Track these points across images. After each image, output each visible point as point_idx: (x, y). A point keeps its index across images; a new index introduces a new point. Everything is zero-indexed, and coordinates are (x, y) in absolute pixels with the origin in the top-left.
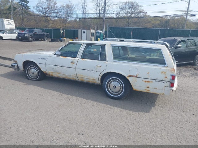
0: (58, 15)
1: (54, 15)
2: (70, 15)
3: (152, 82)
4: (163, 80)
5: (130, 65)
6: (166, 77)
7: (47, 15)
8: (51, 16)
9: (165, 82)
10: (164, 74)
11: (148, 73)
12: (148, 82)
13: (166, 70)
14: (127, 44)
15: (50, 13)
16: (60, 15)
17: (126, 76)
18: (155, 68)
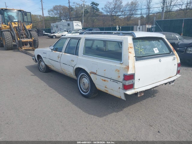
0: (123, 13)
1: (120, 14)
2: (134, 12)
3: (107, 81)
4: (116, 80)
5: (93, 60)
6: (119, 77)
7: (113, 14)
8: (117, 15)
9: (119, 83)
10: (118, 72)
11: (105, 70)
12: (105, 80)
13: (120, 67)
14: (93, 36)
15: (116, 12)
16: (125, 13)
17: (89, 72)
18: (111, 65)
